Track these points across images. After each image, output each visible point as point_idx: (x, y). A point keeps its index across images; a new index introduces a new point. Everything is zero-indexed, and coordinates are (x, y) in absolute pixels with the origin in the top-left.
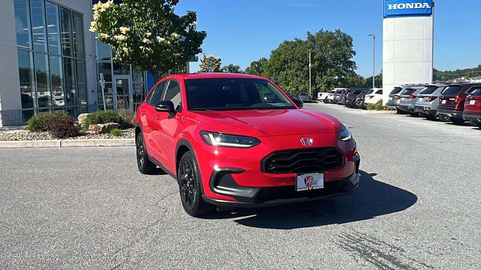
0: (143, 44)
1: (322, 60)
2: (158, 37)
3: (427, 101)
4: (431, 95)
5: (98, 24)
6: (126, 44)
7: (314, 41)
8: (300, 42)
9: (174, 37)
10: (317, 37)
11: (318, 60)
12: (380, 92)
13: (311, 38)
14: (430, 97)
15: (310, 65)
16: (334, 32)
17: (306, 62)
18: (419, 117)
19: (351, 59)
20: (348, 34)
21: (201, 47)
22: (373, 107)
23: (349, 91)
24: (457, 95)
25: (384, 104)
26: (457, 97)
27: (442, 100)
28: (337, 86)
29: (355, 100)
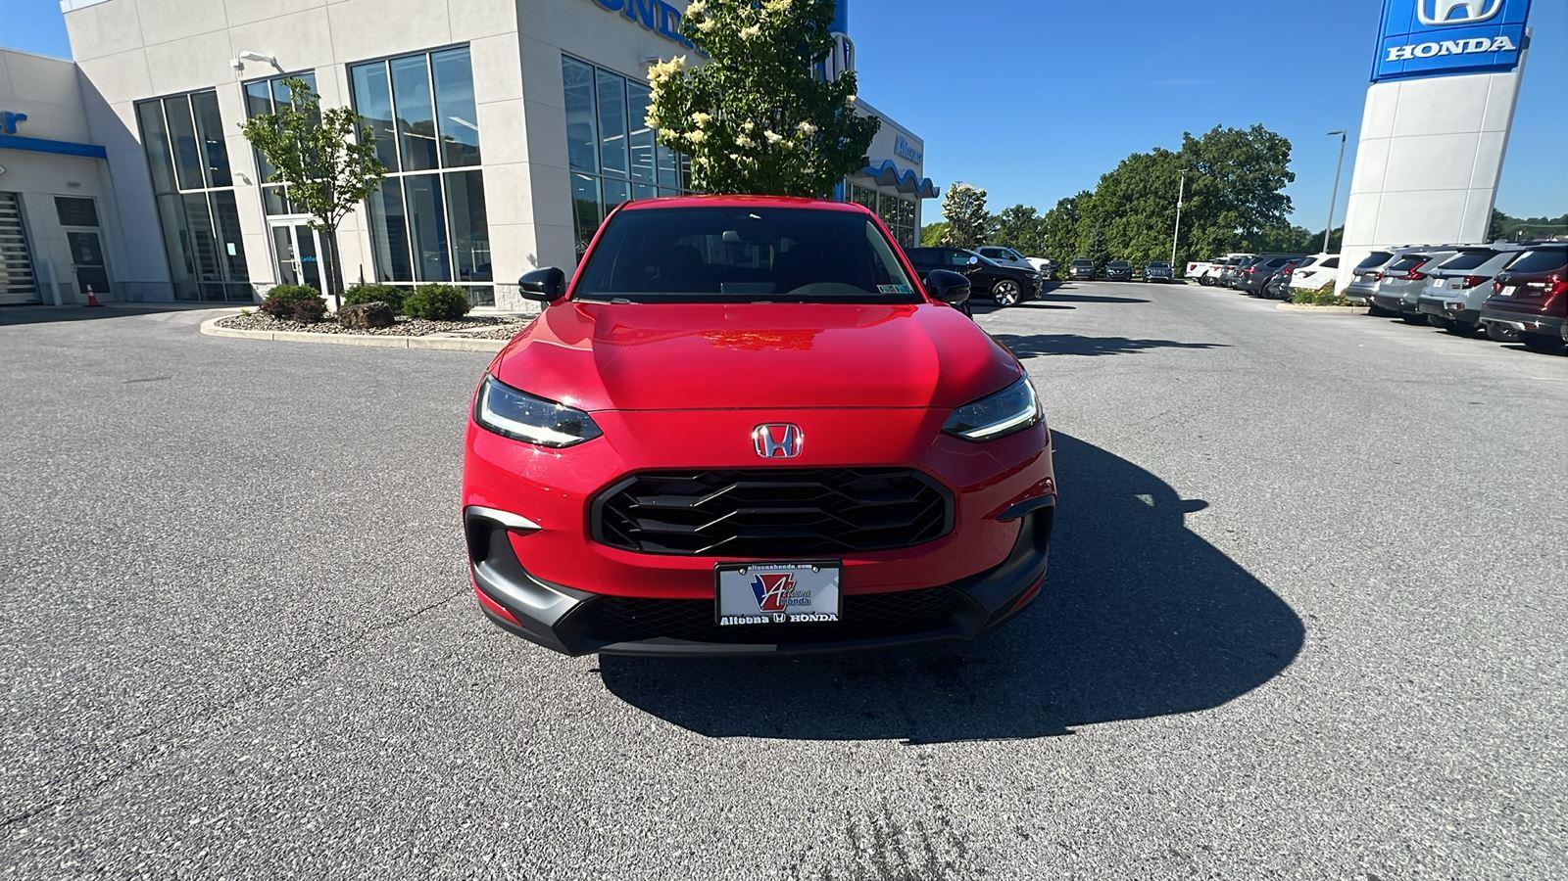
0: (738, 149)
1: (1211, 192)
2: (768, 133)
3: (1456, 287)
4: (1471, 273)
5: (658, 109)
6: (706, 150)
7: (1197, 153)
8: (1165, 155)
9: (804, 132)
10: (1206, 143)
11: (1198, 193)
12: (1333, 264)
13: (1192, 146)
14: (1466, 277)
15: (1180, 204)
16: (1248, 130)
17: (1173, 197)
18: (1428, 325)
19: (1280, 192)
20: (1282, 135)
22: (1307, 297)
23: (1257, 260)
24: (1553, 274)
25: (1337, 292)
26: (1555, 278)
27: (1503, 286)
28: (1236, 248)
29: (1269, 279)
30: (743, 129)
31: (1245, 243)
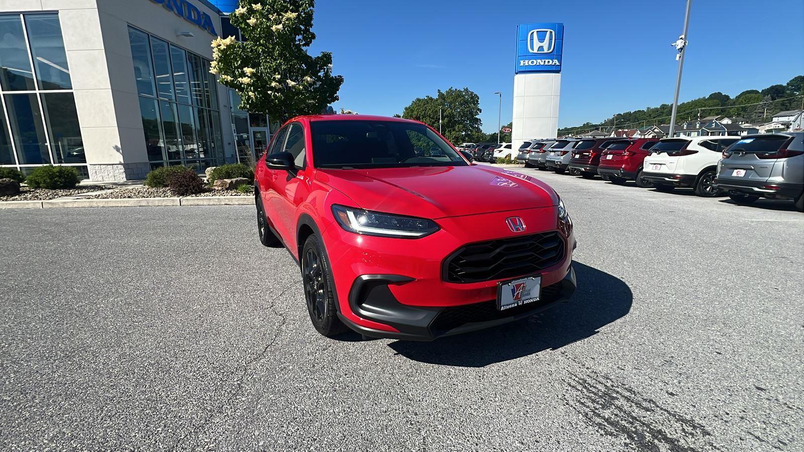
0: (272, 89)
1: (451, 116)
2: (289, 81)
3: (559, 155)
4: (562, 150)
5: (218, 64)
6: (252, 88)
7: (444, 99)
8: (431, 99)
9: (307, 82)
10: (447, 95)
11: (447, 116)
12: (509, 147)
13: (441, 95)
14: (561, 151)
15: (440, 121)
16: (463, 90)
17: (437, 118)
18: (548, 170)
19: (477, 117)
20: (475, 93)
21: (337, 95)
22: (502, 161)
23: (478, 146)
24: (591, 150)
25: (513, 158)
26: (591, 151)
27: (575, 154)
28: (464, 141)
29: (484, 154)
30: (275, 78)
31: (467, 138)
